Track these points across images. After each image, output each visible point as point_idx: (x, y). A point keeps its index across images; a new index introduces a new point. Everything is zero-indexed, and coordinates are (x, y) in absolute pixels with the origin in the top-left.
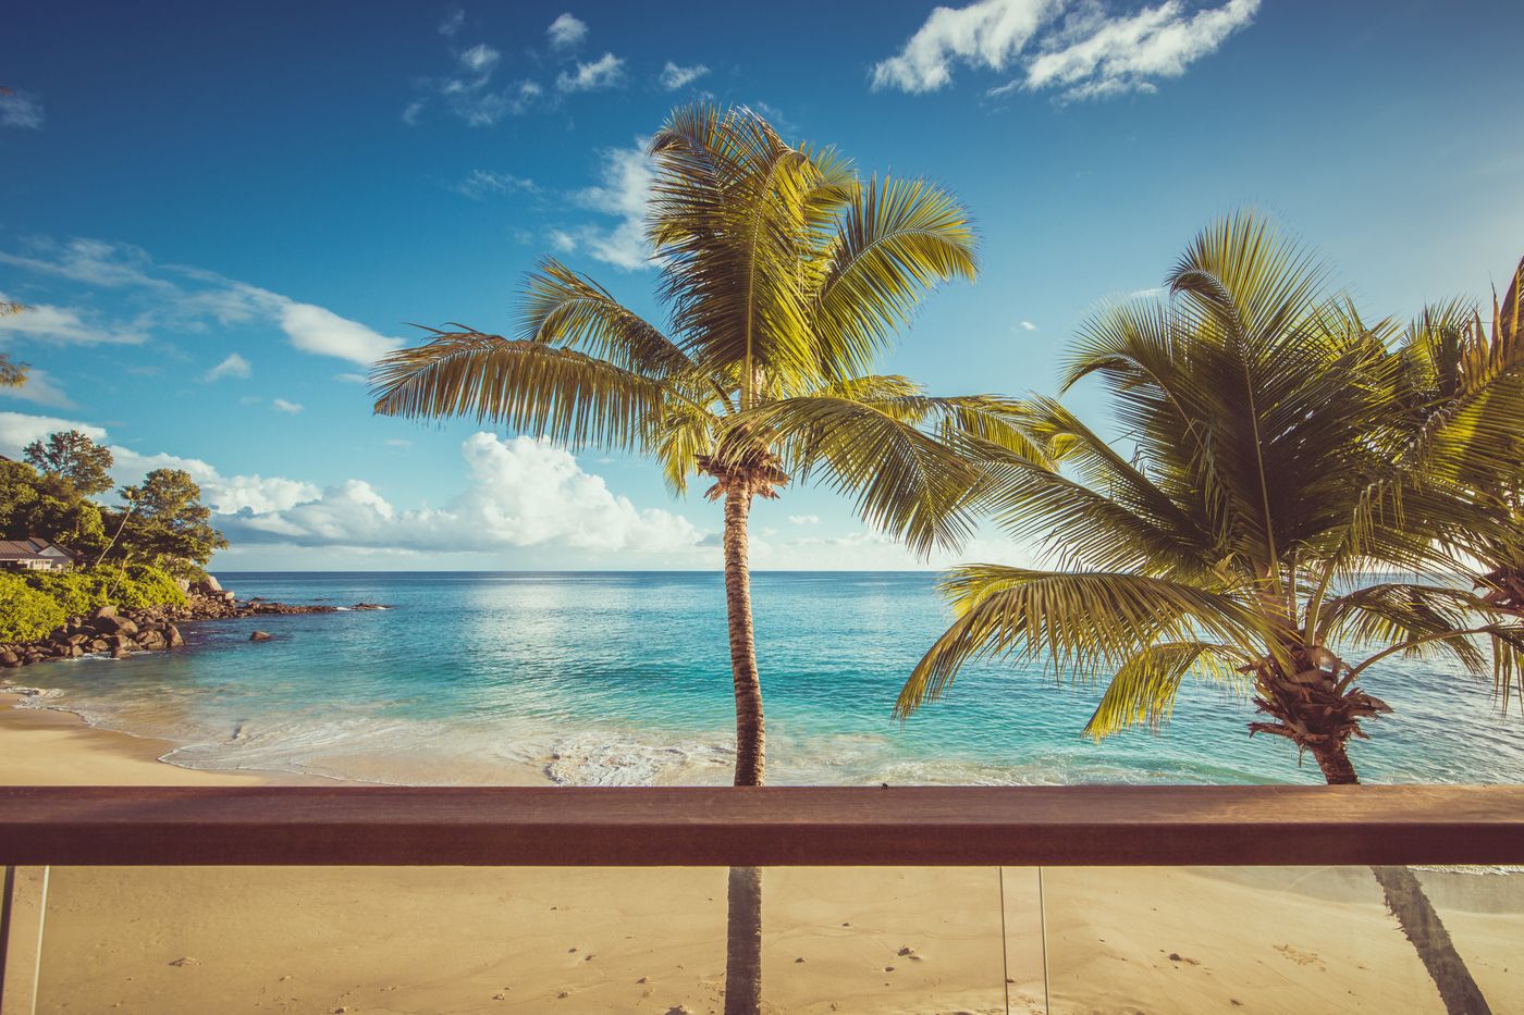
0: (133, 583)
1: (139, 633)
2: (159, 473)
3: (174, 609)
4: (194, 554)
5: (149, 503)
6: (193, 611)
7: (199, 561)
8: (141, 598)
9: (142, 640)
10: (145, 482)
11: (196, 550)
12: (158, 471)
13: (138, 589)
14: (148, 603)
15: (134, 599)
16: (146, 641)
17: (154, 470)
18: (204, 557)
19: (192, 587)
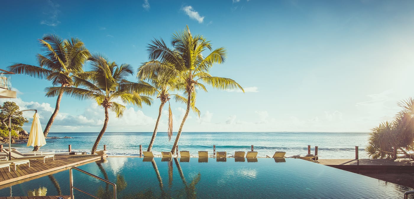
0: (2, 130)
1: (3, 140)
2: (7, 103)
3: (14, 137)
4: (19, 123)
5: (5, 111)
6: (19, 138)
7: (20, 125)
8: (5, 134)
9: (4, 141)
10: (3, 105)
11: (19, 122)
12: (6, 102)
13: (4, 132)
14: (7, 135)
15: (3, 134)
16: (5, 142)
17: (5, 102)
18: (21, 124)
19: (20, 133)
